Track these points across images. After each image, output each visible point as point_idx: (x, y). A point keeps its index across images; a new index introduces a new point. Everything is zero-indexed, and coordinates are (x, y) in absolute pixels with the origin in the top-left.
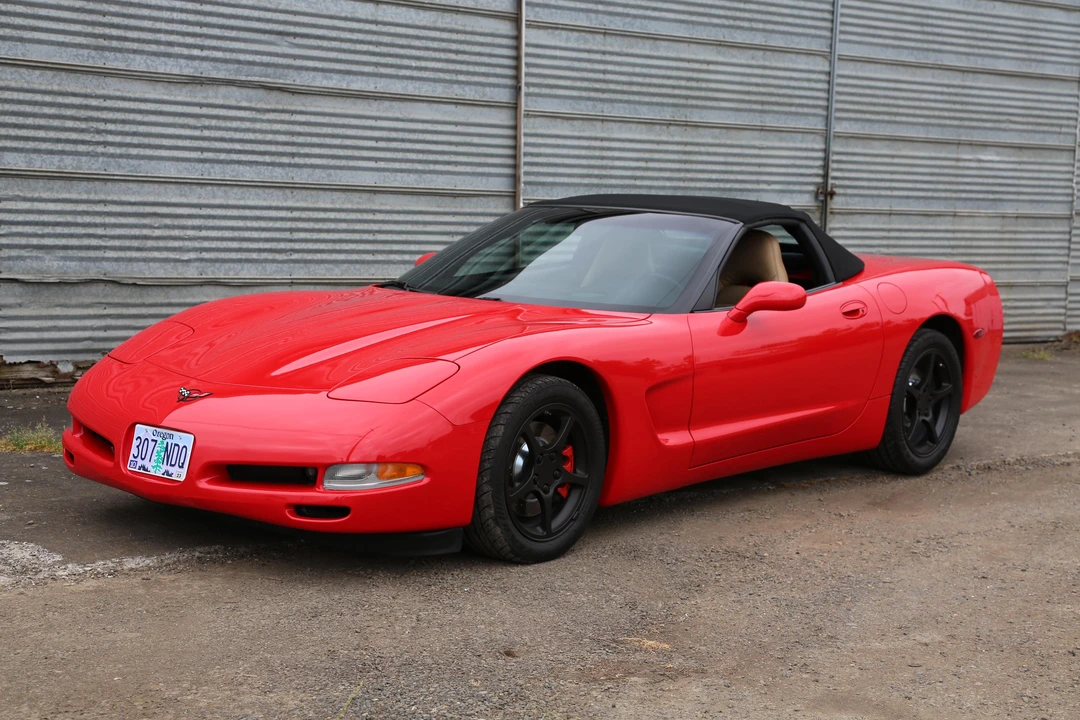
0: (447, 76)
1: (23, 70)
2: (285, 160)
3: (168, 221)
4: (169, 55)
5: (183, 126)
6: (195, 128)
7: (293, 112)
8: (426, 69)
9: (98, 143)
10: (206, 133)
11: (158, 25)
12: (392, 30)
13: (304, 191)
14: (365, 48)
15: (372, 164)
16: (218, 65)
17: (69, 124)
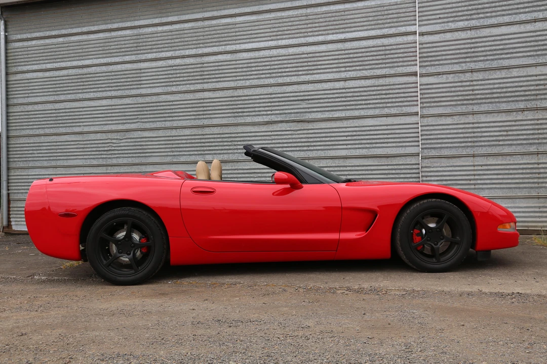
0: (381, 105)
1: (211, 128)
2: (305, 148)
3: (260, 175)
4: (259, 115)
5: (265, 140)
6: (269, 140)
7: (308, 130)
8: (370, 104)
9: (235, 149)
10: (274, 141)
11: (255, 105)
12: (352, 90)
13: (314, 160)
14: (339, 99)
15: (345, 147)
16: (278, 116)
17: (226, 144)
